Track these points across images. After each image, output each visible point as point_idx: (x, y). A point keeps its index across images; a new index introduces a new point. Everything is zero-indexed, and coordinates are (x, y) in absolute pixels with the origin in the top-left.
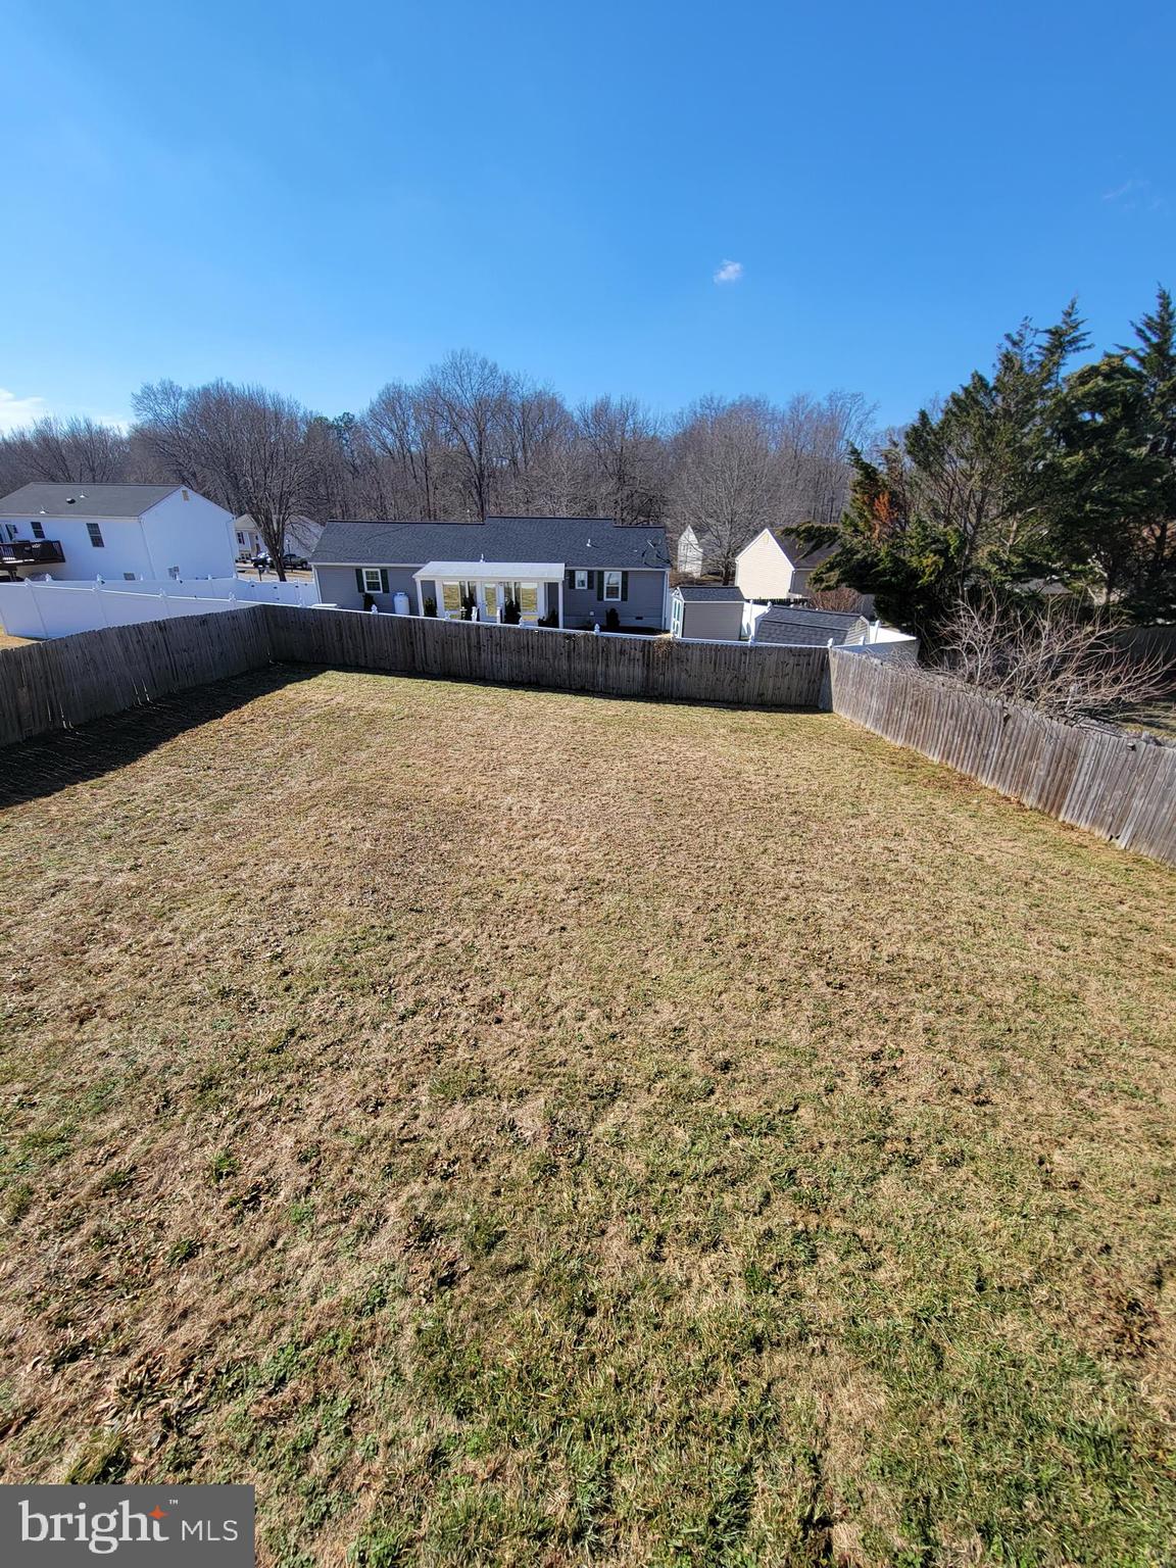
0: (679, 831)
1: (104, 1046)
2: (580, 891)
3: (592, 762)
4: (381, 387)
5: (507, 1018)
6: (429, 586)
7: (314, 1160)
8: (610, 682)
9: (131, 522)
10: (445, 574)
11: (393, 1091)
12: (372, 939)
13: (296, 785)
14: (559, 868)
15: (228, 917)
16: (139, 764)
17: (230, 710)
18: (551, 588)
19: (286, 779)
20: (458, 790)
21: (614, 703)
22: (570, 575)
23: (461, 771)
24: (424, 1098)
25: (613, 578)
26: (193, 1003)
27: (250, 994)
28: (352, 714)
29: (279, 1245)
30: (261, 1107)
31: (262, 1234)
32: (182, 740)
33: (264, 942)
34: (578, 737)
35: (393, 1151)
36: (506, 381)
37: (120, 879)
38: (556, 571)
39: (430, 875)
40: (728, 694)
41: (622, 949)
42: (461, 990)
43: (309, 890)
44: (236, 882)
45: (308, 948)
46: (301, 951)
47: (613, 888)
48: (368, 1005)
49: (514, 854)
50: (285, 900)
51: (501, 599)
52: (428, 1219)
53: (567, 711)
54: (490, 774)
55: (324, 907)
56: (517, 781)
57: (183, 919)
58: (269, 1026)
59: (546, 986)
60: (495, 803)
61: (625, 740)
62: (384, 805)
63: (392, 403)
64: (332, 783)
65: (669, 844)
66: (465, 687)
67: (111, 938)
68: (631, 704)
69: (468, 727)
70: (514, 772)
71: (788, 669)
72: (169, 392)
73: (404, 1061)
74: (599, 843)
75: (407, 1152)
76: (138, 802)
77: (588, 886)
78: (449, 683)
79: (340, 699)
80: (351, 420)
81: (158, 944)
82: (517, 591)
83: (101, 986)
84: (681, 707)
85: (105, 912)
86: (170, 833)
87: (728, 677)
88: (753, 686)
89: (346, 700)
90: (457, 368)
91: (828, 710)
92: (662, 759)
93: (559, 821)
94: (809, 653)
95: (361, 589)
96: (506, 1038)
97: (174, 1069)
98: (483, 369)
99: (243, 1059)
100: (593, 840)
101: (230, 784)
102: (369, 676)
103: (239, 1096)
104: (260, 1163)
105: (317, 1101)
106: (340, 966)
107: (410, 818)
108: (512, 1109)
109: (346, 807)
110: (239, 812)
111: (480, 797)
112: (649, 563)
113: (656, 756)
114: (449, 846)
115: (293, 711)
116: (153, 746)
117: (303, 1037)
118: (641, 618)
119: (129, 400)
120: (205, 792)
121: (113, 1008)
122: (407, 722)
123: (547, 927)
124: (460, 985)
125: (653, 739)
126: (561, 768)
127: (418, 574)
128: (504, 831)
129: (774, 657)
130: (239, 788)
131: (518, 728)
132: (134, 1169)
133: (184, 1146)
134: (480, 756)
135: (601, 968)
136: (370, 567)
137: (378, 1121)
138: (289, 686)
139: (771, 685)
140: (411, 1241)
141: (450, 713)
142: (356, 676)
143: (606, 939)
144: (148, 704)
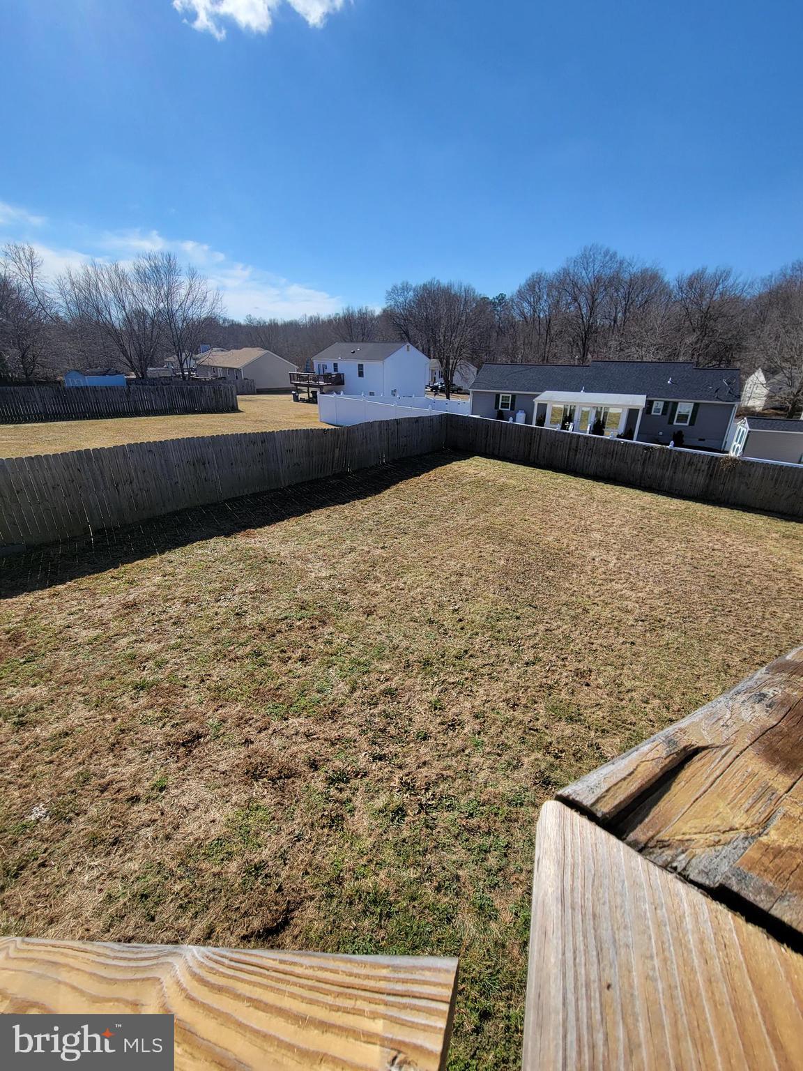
0: (730, 601)
1: (378, 629)
2: (646, 623)
3: (657, 539)
4: (529, 275)
5: (593, 685)
6: (543, 407)
7: (482, 720)
9: (379, 363)
10: (555, 400)
11: (523, 701)
12: (507, 615)
13: (461, 519)
14: (630, 605)
15: (430, 583)
16: (382, 495)
17: (424, 473)
18: (632, 413)
19: (455, 515)
20: (558, 541)
21: (675, 501)
22: (649, 404)
23: (560, 529)
24: (541, 711)
25: (685, 408)
26: (417, 622)
27: (443, 625)
28: (490, 484)
29: (467, 752)
30: (453, 683)
31: (458, 743)
32: (401, 485)
33: (449, 601)
34: (645, 521)
35: (525, 731)
36: (621, 263)
37: (378, 552)
38: (639, 401)
39: (540, 588)
41: (679, 668)
42: (563, 659)
43: (471, 579)
44: (433, 566)
45: (472, 610)
46: (468, 611)
47: (671, 627)
48: (507, 651)
49: (597, 588)
50: (457, 581)
51: (592, 418)
52: (547, 773)
53: (637, 501)
54: (579, 534)
55: (479, 591)
56: (598, 542)
57: (409, 578)
58: (456, 644)
59: (621, 674)
60: (583, 553)
61: (684, 529)
62: (511, 541)
63: (533, 287)
64: (481, 522)
65: (720, 608)
66: (562, 476)
67: (377, 580)
68: (690, 503)
69: (564, 502)
70: (597, 536)
72: (405, 288)
73: (529, 687)
74: (661, 595)
75: (534, 735)
76: (383, 515)
77: (653, 621)
78: (551, 472)
79: (483, 474)
80: (503, 298)
81: (397, 588)
82: (606, 414)
83: (375, 601)
84: (736, 511)
85: (373, 566)
86: (398, 534)
89: (487, 475)
90: (586, 259)
92: (716, 547)
93: (630, 574)
95: (497, 407)
96: (593, 696)
97: (410, 650)
98: (605, 256)
99: (443, 657)
100: (655, 591)
101: (426, 513)
102: (499, 462)
103: (442, 674)
104: (454, 710)
105: (481, 691)
106: (491, 624)
107: (526, 552)
108: (598, 737)
109: (489, 538)
110: (430, 529)
111: (573, 548)
112: (722, 397)
113: (711, 544)
114: (552, 573)
115: (457, 477)
116: (387, 487)
117: (471, 656)
118: (704, 440)
119: (385, 294)
120: (414, 515)
121: (381, 612)
122: (524, 493)
123: (621, 640)
124: (563, 657)
125: (709, 531)
126: (631, 539)
127: (537, 399)
128: (590, 573)
130: (431, 517)
131: (600, 508)
132: (397, 690)
133: (418, 688)
134: (573, 522)
135: (661, 676)
136: (506, 393)
137: (515, 713)
138: (454, 463)
140: (537, 781)
141: (552, 492)
142: (492, 461)
143: (666, 658)
144: (383, 464)
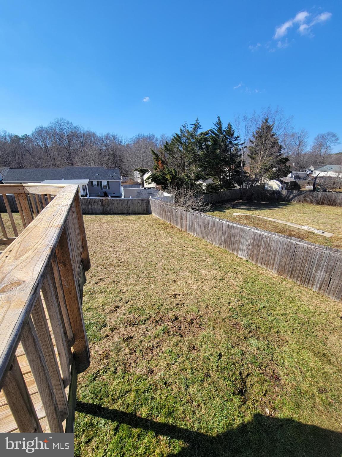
8: (93, 211)
18: (84, 186)
22: (91, 183)
25: (105, 183)
36: (75, 127)
38: (85, 182)
40: (126, 211)
71: (140, 204)
87: (125, 207)
88: (132, 209)
90: (59, 123)
91: (151, 214)
94: (145, 200)
98: (68, 124)
112: (115, 179)
118: (114, 194)
129: (136, 201)
139: (137, 208)
